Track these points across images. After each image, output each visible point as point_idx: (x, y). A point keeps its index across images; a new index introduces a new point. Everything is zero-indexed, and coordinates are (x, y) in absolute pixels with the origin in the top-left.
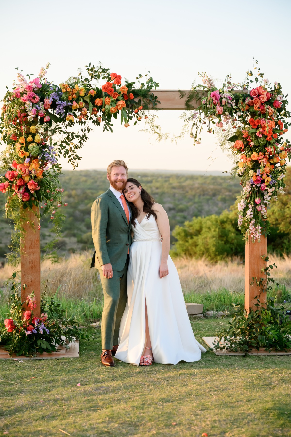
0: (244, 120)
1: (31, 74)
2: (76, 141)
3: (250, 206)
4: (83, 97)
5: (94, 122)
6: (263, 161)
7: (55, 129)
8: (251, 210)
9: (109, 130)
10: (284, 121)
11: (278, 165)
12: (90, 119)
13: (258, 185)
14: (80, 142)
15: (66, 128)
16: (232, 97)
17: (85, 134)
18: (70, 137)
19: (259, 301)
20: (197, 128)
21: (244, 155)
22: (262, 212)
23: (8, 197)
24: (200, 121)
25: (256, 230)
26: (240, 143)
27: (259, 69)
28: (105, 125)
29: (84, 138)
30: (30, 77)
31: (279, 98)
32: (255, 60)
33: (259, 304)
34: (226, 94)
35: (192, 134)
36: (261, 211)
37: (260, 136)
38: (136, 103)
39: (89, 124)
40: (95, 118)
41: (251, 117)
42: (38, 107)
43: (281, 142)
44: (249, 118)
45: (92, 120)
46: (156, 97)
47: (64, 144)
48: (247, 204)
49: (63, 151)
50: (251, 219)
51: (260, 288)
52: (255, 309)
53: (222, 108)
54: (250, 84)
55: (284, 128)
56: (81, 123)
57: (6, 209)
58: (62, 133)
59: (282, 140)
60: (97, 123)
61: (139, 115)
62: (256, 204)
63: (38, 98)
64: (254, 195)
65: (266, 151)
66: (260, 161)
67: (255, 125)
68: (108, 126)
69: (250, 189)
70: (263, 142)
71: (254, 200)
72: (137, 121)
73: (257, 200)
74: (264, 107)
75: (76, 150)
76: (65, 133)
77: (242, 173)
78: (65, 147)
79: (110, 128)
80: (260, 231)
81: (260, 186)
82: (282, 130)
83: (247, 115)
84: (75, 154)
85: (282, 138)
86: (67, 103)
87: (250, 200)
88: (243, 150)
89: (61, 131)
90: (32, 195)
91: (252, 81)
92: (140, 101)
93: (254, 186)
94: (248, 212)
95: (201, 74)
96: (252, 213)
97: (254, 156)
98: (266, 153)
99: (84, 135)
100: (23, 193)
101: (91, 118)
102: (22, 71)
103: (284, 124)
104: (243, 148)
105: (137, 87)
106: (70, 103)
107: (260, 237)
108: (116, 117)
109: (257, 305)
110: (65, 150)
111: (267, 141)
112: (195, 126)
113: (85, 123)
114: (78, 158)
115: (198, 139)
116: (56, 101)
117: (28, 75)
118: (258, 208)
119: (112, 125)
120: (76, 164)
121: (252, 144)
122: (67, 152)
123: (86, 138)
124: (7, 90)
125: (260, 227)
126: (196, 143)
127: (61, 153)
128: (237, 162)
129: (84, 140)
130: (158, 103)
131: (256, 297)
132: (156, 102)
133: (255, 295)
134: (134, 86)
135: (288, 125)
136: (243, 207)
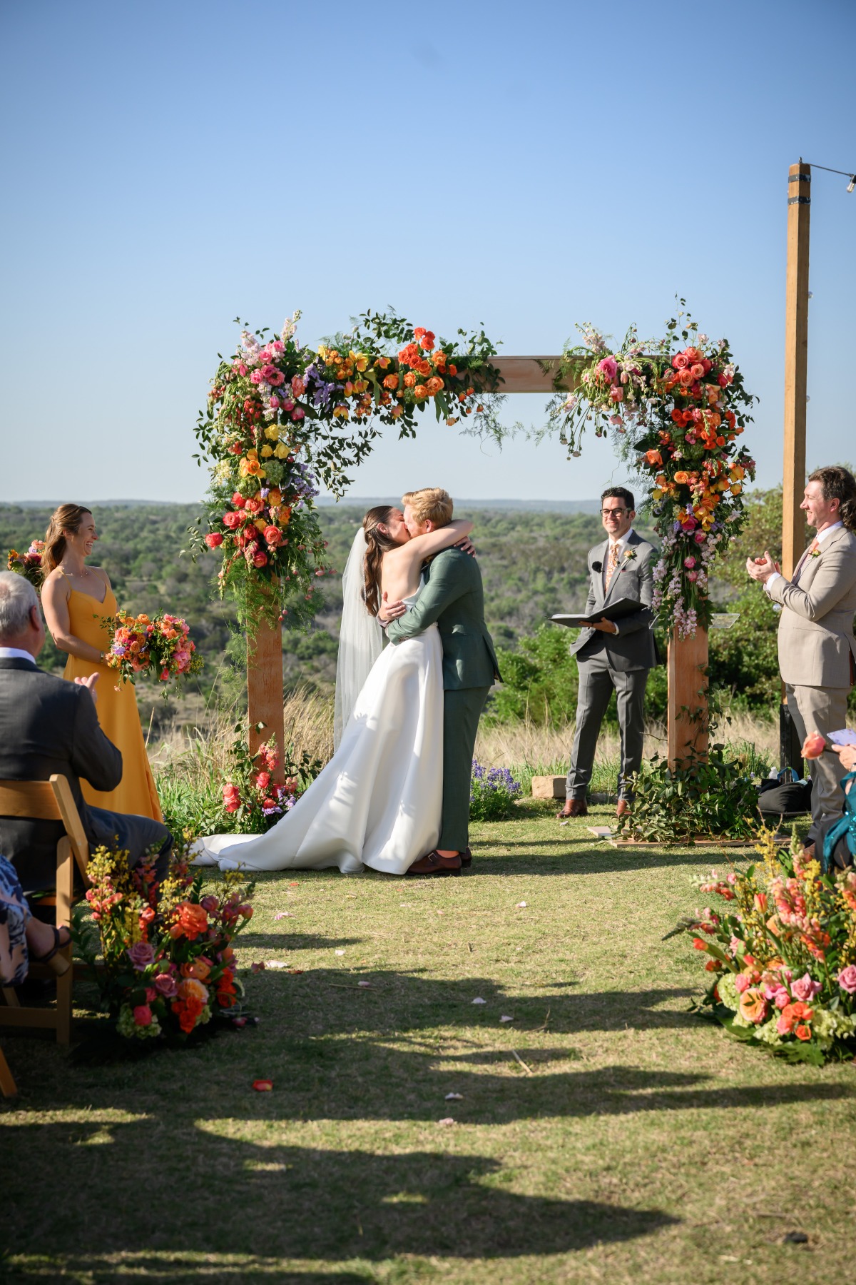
0: (662, 410)
1: (264, 330)
2: (348, 454)
3: (675, 572)
4: (362, 373)
5: (382, 418)
6: (698, 490)
7: (310, 432)
8: (676, 579)
9: (410, 433)
10: (738, 413)
11: (727, 494)
12: (375, 413)
13: (689, 534)
14: (357, 455)
15: (331, 429)
16: (640, 369)
17: (366, 442)
18: (337, 446)
19: (694, 751)
20: (571, 426)
21: (662, 477)
22: (699, 583)
23: (225, 560)
24: (579, 413)
25: (687, 617)
26: (654, 454)
27: (689, 315)
28: (403, 426)
29: (364, 448)
30: (262, 336)
31: (728, 371)
32: (679, 298)
33: (695, 755)
34: (628, 365)
35: (563, 437)
36: (695, 580)
37: (693, 442)
38: (460, 382)
39: (374, 422)
40: (384, 412)
41: (676, 407)
42: (283, 393)
43: (732, 452)
44: (670, 407)
45: (379, 416)
46: (497, 371)
47: (324, 459)
48: (670, 569)
49: (322, 471)
50: (677, 597)
51: (696, 726)
52: (687, 765)
53: (621, 389)
54: (674, 344)
55: (737, 426)
56: (357, 420)
57: (222, 583)
58: (320, 437)
59: (734, 449)
60: (389, 420)
61: (465, 404)
62: (686, 569)
63: (282, 375)
64: (683, 551)
65: (706, 469)
66: (691, 488)
67: (682, 421)
68: (408, 429)
69: (675, 541)
70: (697, 453)
71: (683, 561)
72: (461, 417)
73: (688, 560)
74: (699, 388)
75: (343, 468)
76: (325, 438)
77: (659, 511)
78: (325, 464)
79: (411, 430)
80: (694, 618)
81: (694, 534)
82: (734, 429)
83: (668, 402)
84: (341, 474)
85: (733, 445)
86: (335, 385)
87: (676, 562)
88: (662, 468)
89: (320, 434)
90: (269, 555)
91: (675, 338)
92: (467, 377)
93: (682, 535)
94: (672, 585)
95: (581, 325)
96: (680, 586)
97: (681, 477)
98: (704, 473)
99: (365, 445)
100: (256, 553)
101: (377, 412)
102: (247, 324)
103: (737, 417)
104: (661, 463)
105: (462, 351)
106: (340, 386)
107: (694, 630)
108: (422, 408)
109: (691, 758)
110: (325, 468)
111: (706, 451)
112: (569, 423)
113: (365, 420)
114: (345, 481)
115: (575, 448)
116: (316, 380)
117: (258, 332)
118: (691, 575)
119: (416, 424)
120: (340, 492)
121: (678, 455)
122: (328, 472)
123: (369, 449)
124: (221, 360)
125: (694, 612)
126: (571, 455)
127: (320, 476)
128: (650, 492)
129: (364, 454)
130: (500, 382)
131: (689, 743)
132: (497, 381)
133: (687, 740)
134: (455, 350)
135: (744, 419)
136: (663, 575)
